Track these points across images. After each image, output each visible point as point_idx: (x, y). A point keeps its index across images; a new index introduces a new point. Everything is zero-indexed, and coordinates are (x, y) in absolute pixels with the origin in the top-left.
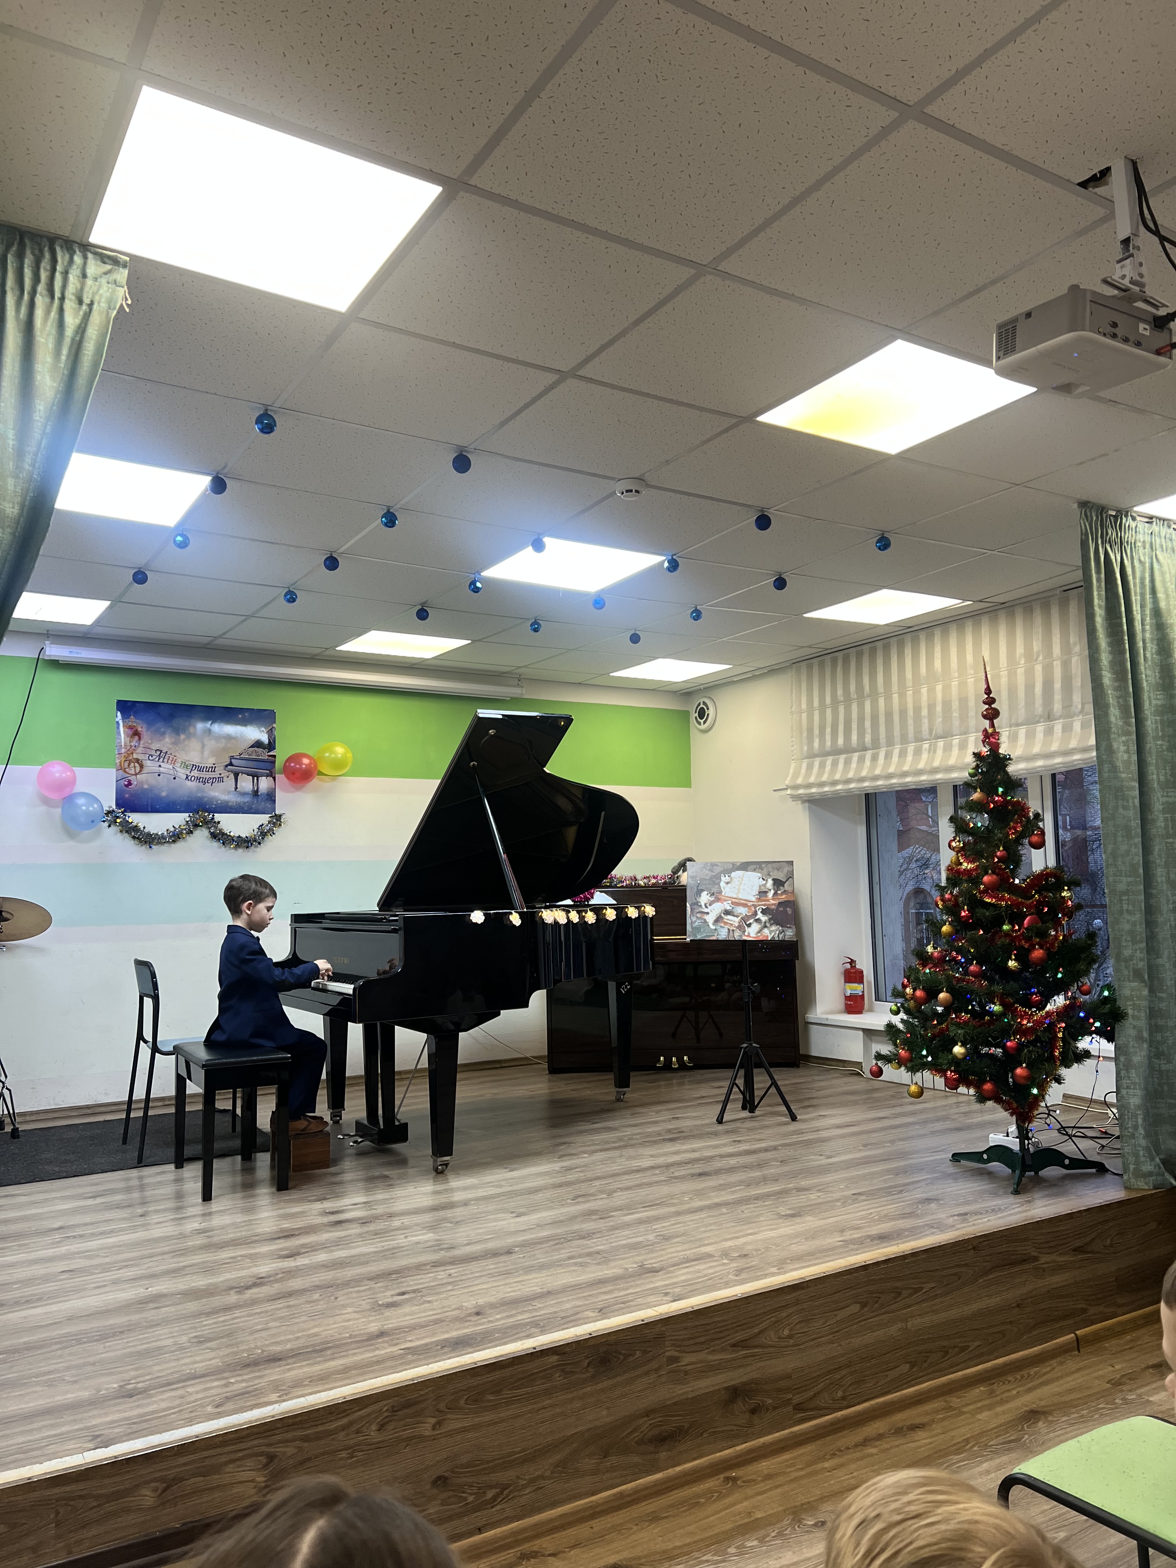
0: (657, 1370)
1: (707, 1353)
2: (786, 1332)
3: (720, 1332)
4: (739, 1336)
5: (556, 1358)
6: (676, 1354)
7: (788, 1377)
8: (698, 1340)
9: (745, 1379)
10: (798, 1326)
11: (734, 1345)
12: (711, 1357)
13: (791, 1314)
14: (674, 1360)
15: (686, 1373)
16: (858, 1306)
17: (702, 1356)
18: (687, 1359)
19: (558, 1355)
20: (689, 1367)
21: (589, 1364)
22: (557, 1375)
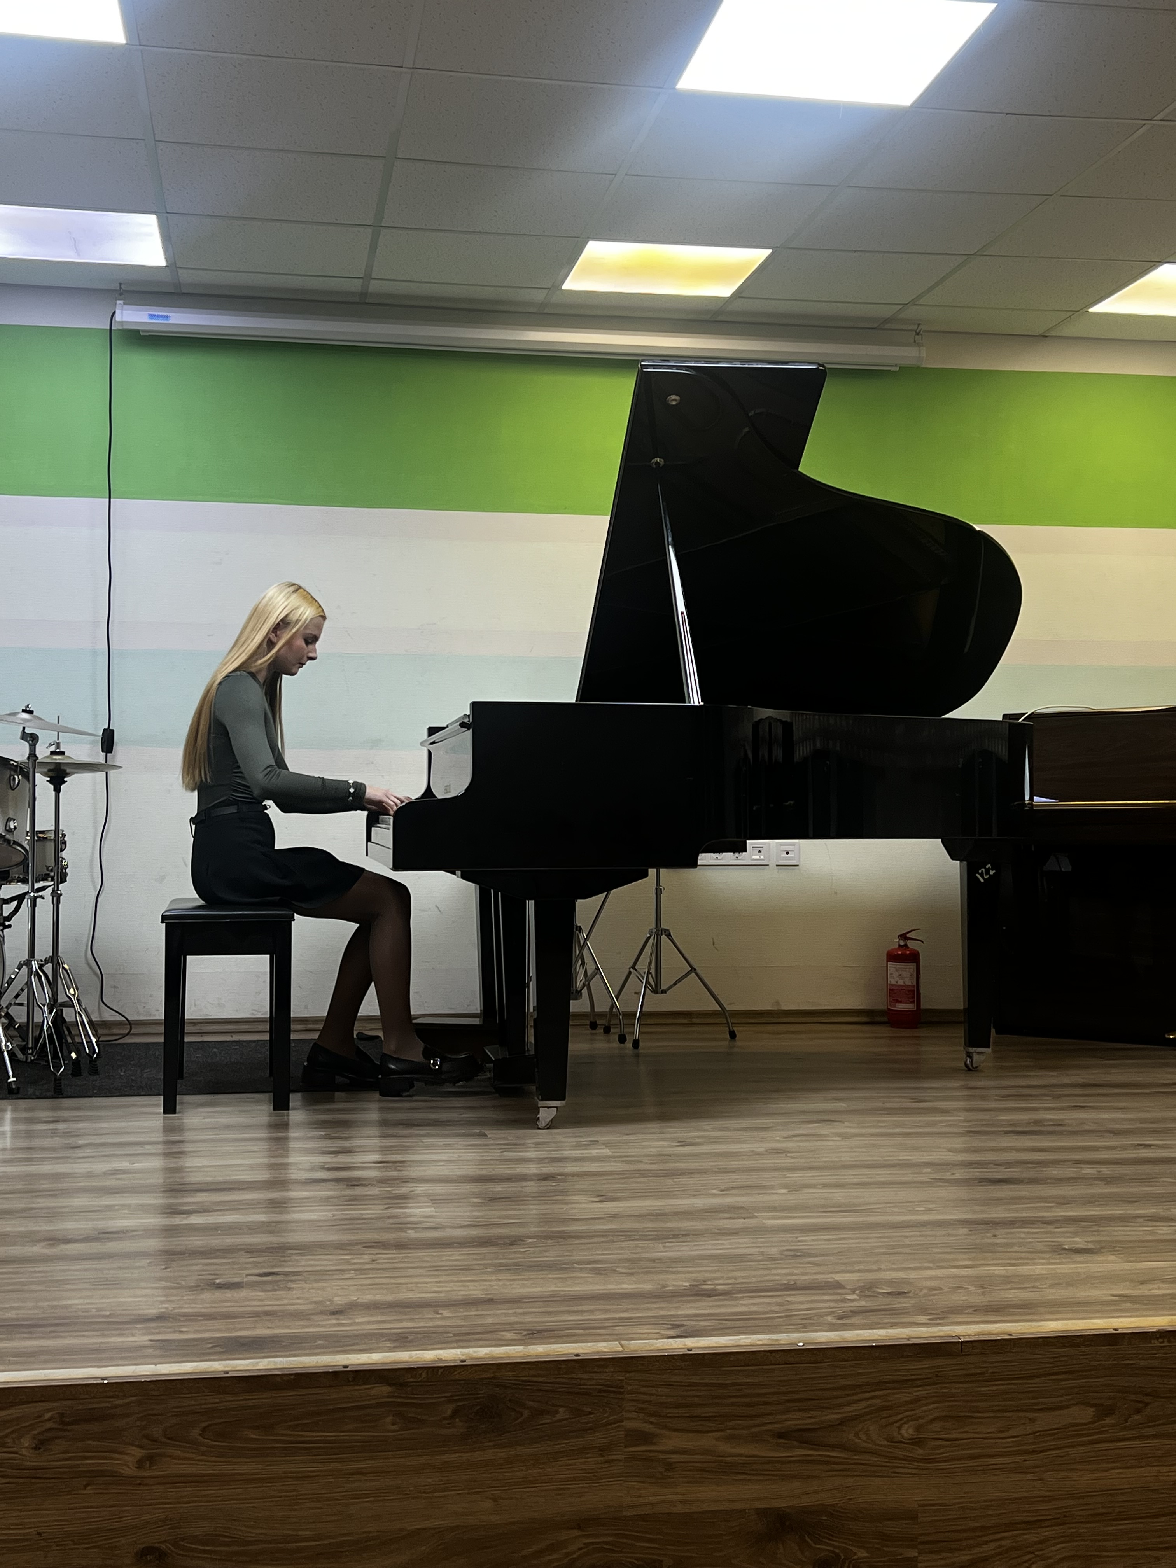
0: (602, 1450)
1: (717, 1439)
2: (908, 1431)
3: (748, 1405)
4: (795, 1420)
5: (386, 1389)
6: (647, 1427)
7: (911, 1516)
8: (698, 1411)
9: (804, 1502)
10: (937, 1426)
11: (781, 1435)
12: (725, 1448)
13: (917, 1400)
14: (644, 1438)
15: (670, 1467)
16: (1090, 1412)
17: (707, 1441)
18: (672, 1441)
19: (390, 1385)
20: (675, 1458)
21: (455, 1413)
22: (389, 1419)
